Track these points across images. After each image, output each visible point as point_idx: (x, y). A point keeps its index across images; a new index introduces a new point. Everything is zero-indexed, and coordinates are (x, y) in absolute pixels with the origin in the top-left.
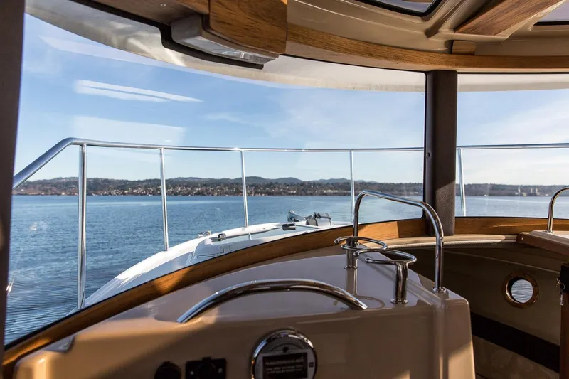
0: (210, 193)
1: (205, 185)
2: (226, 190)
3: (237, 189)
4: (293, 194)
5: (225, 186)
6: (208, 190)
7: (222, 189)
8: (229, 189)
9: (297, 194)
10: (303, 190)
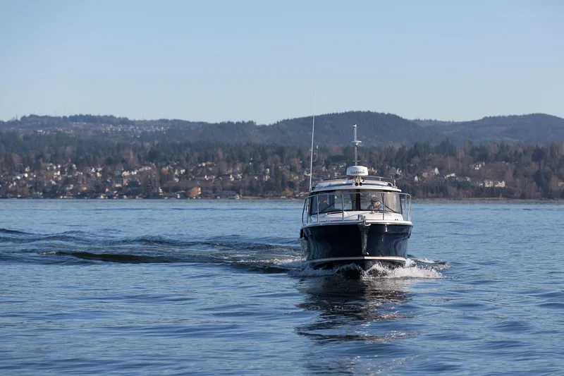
0: (176, 189)
1: (152, 157)
2: (235, 175)
3: (276, 173)
4: (493, 194)
5: (230, 161)
6: (169, 177)
7: (219, 174)
8: (245, 172)
9: (508, 195)
10: (537, 177)
